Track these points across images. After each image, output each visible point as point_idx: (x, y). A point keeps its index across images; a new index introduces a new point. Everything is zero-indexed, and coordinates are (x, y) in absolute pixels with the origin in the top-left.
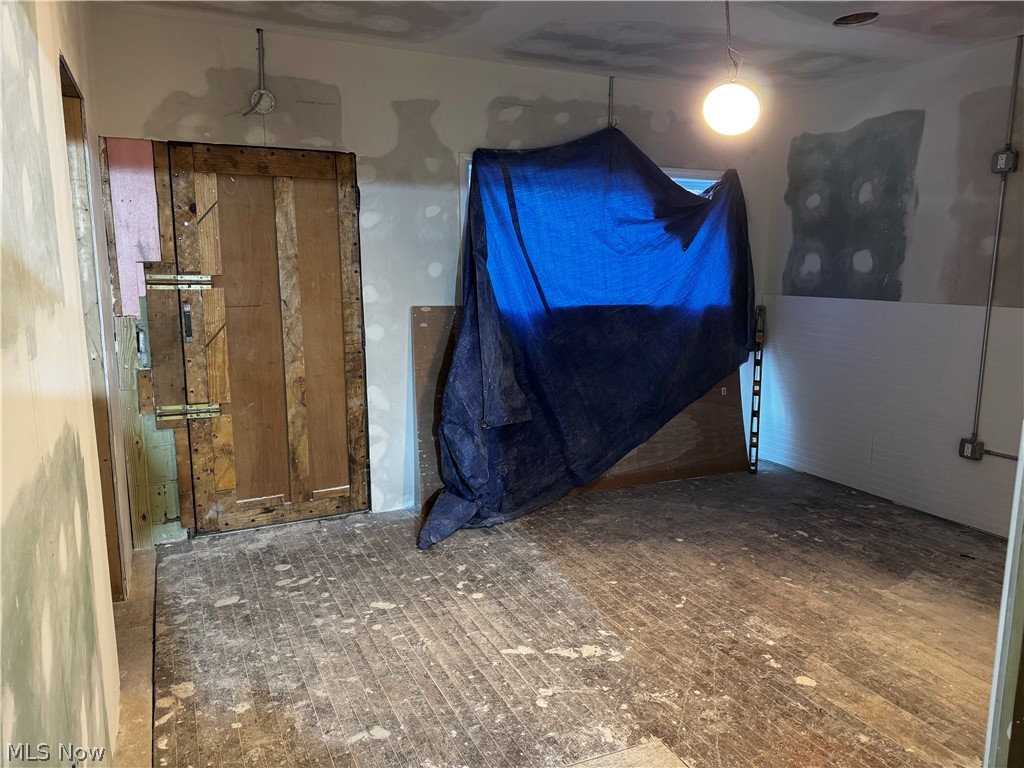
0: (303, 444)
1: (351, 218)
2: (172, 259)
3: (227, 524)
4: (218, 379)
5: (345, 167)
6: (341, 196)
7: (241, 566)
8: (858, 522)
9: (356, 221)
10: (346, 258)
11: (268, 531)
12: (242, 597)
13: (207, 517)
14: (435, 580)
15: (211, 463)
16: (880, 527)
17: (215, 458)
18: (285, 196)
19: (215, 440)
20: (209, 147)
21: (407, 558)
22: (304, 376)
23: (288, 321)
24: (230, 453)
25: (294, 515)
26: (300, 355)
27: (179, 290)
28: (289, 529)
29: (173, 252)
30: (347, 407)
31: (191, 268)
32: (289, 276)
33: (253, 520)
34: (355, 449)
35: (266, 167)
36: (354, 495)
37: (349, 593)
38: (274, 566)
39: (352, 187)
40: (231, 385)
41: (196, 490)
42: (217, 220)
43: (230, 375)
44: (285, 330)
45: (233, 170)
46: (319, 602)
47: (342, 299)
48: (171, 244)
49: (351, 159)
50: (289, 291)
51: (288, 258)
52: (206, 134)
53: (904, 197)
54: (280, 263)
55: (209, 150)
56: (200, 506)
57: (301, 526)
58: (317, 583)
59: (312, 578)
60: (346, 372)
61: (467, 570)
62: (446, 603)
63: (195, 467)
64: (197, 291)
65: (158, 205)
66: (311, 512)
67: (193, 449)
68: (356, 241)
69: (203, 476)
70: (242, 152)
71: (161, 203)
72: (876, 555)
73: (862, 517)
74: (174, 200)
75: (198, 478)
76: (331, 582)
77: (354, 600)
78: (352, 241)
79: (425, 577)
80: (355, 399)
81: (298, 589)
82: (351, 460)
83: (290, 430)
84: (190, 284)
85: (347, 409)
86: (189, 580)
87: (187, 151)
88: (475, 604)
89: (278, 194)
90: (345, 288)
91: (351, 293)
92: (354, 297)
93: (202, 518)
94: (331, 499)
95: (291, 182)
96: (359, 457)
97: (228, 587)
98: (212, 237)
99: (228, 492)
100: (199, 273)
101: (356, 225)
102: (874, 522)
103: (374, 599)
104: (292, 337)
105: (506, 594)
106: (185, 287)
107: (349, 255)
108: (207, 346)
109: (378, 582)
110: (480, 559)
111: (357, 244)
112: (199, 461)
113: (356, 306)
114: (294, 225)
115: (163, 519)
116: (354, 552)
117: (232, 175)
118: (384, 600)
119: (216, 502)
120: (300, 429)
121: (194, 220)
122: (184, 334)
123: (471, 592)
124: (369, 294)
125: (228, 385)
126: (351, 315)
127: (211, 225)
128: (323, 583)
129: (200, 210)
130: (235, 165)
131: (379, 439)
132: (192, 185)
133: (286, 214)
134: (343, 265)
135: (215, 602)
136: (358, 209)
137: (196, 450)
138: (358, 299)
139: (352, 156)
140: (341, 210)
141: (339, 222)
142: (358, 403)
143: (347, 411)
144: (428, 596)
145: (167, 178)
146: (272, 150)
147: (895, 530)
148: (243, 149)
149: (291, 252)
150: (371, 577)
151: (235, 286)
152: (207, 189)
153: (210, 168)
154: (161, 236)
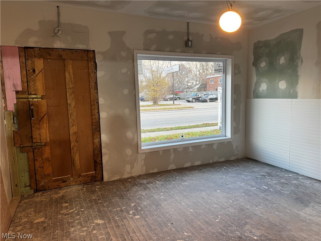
0: (77, 156)
1: (94, 73)
2: (26, 90)
3: (49, 187)
4: (44, 133)
5: (91, 55)
6: (90, 66)
7: (50, 204)
8: (286, 182)
9: (96, 75)
10: (92, 88)
11: (64, 189)
12: (46, 218)
13: (41, 185)
14: (122, 210)
15: (42, 164)
16: (295, 184)
17: (44, 163)
18: (69, 66)
19: (43, 156)
20: (40, 49)
21: (113, 200)
22: (77, 131)
23: (71, 111)
24: (49, 160)
25: (74, 183)
26: (75, 123)
27: (29, 101)
28: (71, 189)
29: (27, 87)
30: (93, 142)
31: (33, 93)
32: (71, 95)
33: (59, 185)
34: (97, 158)
35: (62, 56)
36: (97, 175)
37: (87, 216)
38: (62, 204)
39: (94, 62)
40: (49, 135)
41: (36, 175)
42: (43, 75)
43: (49, 132)
44: (69, 115)
45: (49, 57)
46: (75, 220)
47: (91, 103)
48: (26, 84)
49: (93, 52)
50: (71, 100)
51: (70, 88)
52: (39, 44)
53: (297, 61)
54: (67, 90)
55: (40, 50)
56: (38, 180)
57: (76, 187)
58: (76, 212)
59: (75, 209)
60: (93, 130)
61: (135, 205)
62: (124, 220)
63: (36, 166)
64: (36, 101)
65: (21, 70)
66: (80, 182)
67: (35, 160)
68: (96, 81)
69: (39, 169)
70: (52, 50)
71: (22, 69)
72: (295, 196)
73: (288, 180)
74: (27, 68)
75: (37, 170)
76: (81, 211)
77: (88, 219)
78: (95, 81)
79: (118, 209)
80: (96, 139)
81: (68, 214)
82: (95, 162)
83: (72, 151)
84: (33, 98)
85: (93, 143)
86: (28, 211)
87: (32, 50)
88: (135, 221)
89: (66, 65)
90: (92, 99)
91: (94, 101)
92: (95, 102)
93: (39, 185)
94: (88, 177)
95: (71, 61)
96: (98, 161)
97: (42, 214)
98: (41, 81)
99: (49, 175)
100: (37, 94)
101: (96, 76)
102: (292, 182)
103: (96, 219)
104: (72, 117)
105: (149, 216)
106: (31, 100)
107: (93, 87)
108: (40, 121)
109: (99, 211)
110: (141, 201)
111: (96, 83)
112: (37, 164)
113: (96, 105)
114: (72, 76)
115: (24, 186)
116: (94, 198)
117: (49, 59)
118: (100, 219)
119: (44, 179)
120: (75, 151)
121: (35, 75)
122: (31, 117)
123: (135, 215)
124: (101, 101)
125: (48, 136)
126: (95, 109)
127: (41, 76)
128: (78, 211)
129: (37, 72)
130: (50, 55)
131: (106, 154)
132: (33, 62)
133: (69, 72)
134: (91, 91)
135: (34, 221)
136: (96, 70)
137: (36, 160)
138: (97, 103)
139: (94, 51)
140: (90, 71)
141: (89, 75)
142: (98, 141)
143: (93, 144)
144: (118, 217)
145: (24, 60)
146: (64, 50)
147: (301, 185)
148: (53, 49)
149: (71, 86)
150: (98, 209)
151: (50, 99)
152: (39, 64)
153: (40, 56)
154: (22, 81)
